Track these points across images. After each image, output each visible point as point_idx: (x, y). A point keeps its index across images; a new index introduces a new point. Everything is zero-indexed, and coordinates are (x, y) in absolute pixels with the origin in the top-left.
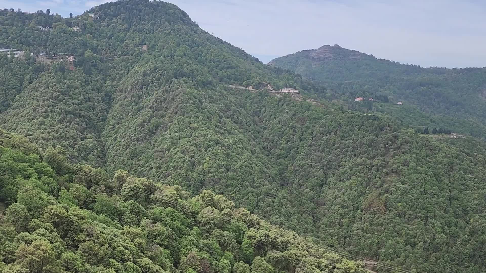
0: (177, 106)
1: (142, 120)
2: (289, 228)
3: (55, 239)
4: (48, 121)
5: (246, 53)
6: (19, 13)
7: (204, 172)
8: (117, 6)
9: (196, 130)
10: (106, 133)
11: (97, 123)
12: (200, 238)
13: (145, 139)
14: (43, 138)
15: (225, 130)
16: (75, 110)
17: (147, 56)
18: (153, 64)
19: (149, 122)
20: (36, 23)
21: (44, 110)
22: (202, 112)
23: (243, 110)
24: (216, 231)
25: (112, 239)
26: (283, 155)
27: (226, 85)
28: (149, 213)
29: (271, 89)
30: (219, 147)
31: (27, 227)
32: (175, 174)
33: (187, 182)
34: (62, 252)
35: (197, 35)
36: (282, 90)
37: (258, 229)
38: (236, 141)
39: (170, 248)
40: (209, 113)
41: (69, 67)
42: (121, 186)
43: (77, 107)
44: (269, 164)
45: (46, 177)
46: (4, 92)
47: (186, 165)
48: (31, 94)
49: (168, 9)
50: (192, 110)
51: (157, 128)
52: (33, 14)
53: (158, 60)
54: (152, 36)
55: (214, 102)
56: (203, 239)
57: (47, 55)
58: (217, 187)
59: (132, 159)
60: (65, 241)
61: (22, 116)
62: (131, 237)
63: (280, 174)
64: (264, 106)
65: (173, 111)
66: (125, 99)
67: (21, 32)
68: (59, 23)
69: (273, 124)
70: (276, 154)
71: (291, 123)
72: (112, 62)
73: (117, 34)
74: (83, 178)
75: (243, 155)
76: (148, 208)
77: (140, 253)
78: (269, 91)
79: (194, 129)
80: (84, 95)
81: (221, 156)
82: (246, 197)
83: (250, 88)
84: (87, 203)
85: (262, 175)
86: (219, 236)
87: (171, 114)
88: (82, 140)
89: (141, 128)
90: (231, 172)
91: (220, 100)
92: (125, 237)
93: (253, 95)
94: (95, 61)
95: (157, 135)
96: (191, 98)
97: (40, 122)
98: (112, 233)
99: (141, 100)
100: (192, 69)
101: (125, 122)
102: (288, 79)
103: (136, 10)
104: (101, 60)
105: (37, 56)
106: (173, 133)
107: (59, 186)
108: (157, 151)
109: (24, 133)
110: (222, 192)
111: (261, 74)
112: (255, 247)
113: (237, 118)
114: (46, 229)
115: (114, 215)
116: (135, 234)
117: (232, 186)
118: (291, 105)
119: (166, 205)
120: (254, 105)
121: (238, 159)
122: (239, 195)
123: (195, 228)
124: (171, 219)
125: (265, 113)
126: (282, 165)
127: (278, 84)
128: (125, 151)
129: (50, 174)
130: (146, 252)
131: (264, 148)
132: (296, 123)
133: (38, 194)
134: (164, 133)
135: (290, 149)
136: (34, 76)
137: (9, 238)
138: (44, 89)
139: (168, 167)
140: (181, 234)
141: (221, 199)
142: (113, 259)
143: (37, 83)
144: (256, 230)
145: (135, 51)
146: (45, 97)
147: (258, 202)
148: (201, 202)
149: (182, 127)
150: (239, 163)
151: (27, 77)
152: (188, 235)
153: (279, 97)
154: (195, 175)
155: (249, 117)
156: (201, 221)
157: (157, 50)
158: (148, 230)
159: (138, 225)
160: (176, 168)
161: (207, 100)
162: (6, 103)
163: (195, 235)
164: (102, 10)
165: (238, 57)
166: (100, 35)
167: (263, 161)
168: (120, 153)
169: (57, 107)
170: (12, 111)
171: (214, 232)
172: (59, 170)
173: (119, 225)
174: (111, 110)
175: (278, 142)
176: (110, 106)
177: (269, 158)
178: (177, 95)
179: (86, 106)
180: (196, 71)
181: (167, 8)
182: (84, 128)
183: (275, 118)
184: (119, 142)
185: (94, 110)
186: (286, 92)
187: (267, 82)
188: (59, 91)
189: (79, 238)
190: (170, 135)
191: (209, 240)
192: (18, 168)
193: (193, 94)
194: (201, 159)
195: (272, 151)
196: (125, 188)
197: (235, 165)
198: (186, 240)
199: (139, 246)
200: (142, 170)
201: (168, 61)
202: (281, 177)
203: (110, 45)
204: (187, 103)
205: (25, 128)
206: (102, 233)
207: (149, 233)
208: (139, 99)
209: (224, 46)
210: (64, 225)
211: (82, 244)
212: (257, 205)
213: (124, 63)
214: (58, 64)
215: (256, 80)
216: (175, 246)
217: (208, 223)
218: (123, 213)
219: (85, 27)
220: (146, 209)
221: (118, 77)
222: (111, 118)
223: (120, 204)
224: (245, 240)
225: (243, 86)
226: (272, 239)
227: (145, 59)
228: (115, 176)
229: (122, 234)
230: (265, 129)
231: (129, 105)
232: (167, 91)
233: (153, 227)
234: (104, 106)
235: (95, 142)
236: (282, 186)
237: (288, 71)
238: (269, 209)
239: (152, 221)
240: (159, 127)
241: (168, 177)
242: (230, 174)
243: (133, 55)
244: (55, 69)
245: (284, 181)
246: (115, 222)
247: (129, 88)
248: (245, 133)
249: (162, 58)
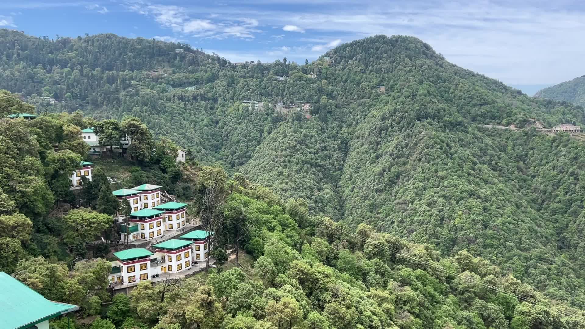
0: (421, 152)
1: (381, 169)
2: (573, 304)
3: (301, 297)
4: (286, 172)
5: (504, 85)
6: (259, 65)
7: (456, 229)
8: (352, 47)
9: (445, 179)
10: (343, 183)
11: (333, 172)
12: (457, 308)
13: (385, 190)
14: (281, 188)
15: (480, 179)
16: (312, 159)
17: (386, 98)
18: (392, 106)
19: (389, 171)
20: (274, 74)
21: (282, 160)
22: (451, 158)
23: (503, 155)
24: (478, 302)
25: (359, 302)
26: (560, 210)
27: (480, 126)
28: (397, 274)
29: (541, 127)
30: (474, 199)
31: (274, 282)
32: (420, 229)
33: (436, 240)
34: (308, 312)
35: (442, 69)
36: (555, 128)
37: (534, 304)
38: (495, 192)
39: (422, 318)
40: (460, 159)
41: (305, 116)
42: (364, 242)
43: (313, 156)
44: (540, 220)
45: (289, 229)
46: (246, 144)
47: (433, 220)
48: (270, 144)
49: (409, 44)
50: (439, 157)
51: (398, 177)
52: (271, 64)
53: (398, 102)
54: (391, 75)
55: (465, 146)
56: (461, 310)
57: (284, 104)
58: (472, 247)
59: (371, 212)
60: (310, 300)
61: (262, 167)
62: (379, 301)
63: (557, 234)
64: (532, 149)
65: (417, 158)
66: (362, 146)
67: (260, 83)
68: (295, 71)
69: (545, 170)
70: (551, 208)
71: (571, 169)
72: (348, 107)
73: (353, 76)
74: (325, 232)
75: (505, 209)
76: (394, 268)
77: (389, 321)
78: (538, 129)
79: (442, 178)
80: (320, 144)
81: (477, 210)
82: (511, 262)
83: (512, 127)
84: (329, 259)
85: (531, 235)
86: (481, 308)
87: (414, 161)
88: (319, 190)
89: (381, 178)
90: (490, 229)
91: (473, 143)
92: (373, 301)
93: (516, 136)
94: (331, 107)
95: (398, 185)
96: (438, 142)
97: (278, 172)
98: (358, 295)
99: (379, 146)
100: (438, 109)
101: (363, 171)
102: (564, 114)
103: (373, 49)
104: (337, 106)
105: (275, 106)
106: (417, 183)
107: (301, 240)
108: (398, 203)
109: (264, 184)
110: (479, 253)
111: (526, 109)
112: (529, 326)
113: (496, 164)
114: (292, 285)
115: (358, 275)
116: (383, 299)
117: (492, 246)
118: (570, 145)
119: (415, 266)
120: (517, 147)
121: (499, 213)
122: (501, 259)
123: (451, 296)
124: (422, 282)
125: (532, 156)
126: (559, 223)
127: (550, 120)
128: (364, 202)
129: (293, 226)
130: (395, 320)
131: (532, 200)
132: (577, 168)
133: (283, 248)
134: (407, 183)
135: (571, 201)
136: (272, 127)
137: (258, 293)
138: (282, 139)
139: (412, 221)
140: (434, 301)
141: (482, 262)
142: (360, 325)
143: (275, 133)
144: (531, 305)
145: (372, 93)
146: (283, 147)
147: (528, 268)
148: (456, 264)
149: (426, 177)
150: (500, 219)
151: (266, 128)
152: (442, 304)
153: (552, 137)
154: (445, 231)
155: (512, 162)
156: (458, 288)
157: (396, 91)
158: (396, 294)
159: (384, 287)
160: (421, 223)
161: (457, 143)
162: (248, 154)
163: (450, 304)
164: (338, 53)
165: (495, 90)
166: (335, 79)
167: (532, 217)
168: (357, 205)
169: (294, 157)
170: (253, 162)
171: (474, 303)
172: (301, 223)
173: (364, 286)
174: (348, 158)
175: (553, 194)
176: (346, 154)
177: (541, 213)
178: (421, 140)
179: (322, 155)
180: (442, 111)
181: (407, 42)
182: (321, 178)
183: (547, 163)
184: (357, 193)
185: (330, 160)
186: (562, 129)
187: (534, 119)
188: (296, 141)
189: (324, 298)
190: (414, 184)
191: (469, 312)
192: (263, 220)
193: (440, 137)
194: (452, 213)
195: (545, 205)
196: (369, 245)
197: (495, 221)
198: (440, 310)
199: (388, 311)
200: (382, 225)
201: (409, 101)
202: (559, 238)
203: (345, 89)
204: (432, 148)
205: (265, 179)
206: (347, 293)
207: (397, 298)
208: (377, 146)
209: (475, 79)
210: (309, 282)
211: (328, 305)
212: (526, 272)
213: (360, 107)
214: (294, 113)
215: (520, 116)
216: (428, 315)
217: (466, 291)
218: (368, 273)
219: (321, 73)
220: (392, 270)
221: (354, 123)
222: (348, 167)
223: (364, 263)
224: (516, 315)
225: (503, 125)
226: (553, 317)
227: (384, 101)
228: (358, 230)
229: (369, 297)
230: (534, 177)
231: (367, 152)
232: (409, 136)
233: (401, 291)
234: (341, 155)
235: (332, 193)
236: (560, 249)
237: (563, 104)
238: (543, 277)
239: (399, 284)
240: (401, 176)
241: (413, 232)
242: (489, 232)
243: (370, 98)
244: (292, 118)
245: (563, 243)
246: (359, 282)
247: (367, 134)
248: (506, 182)
249: (402, 99)
